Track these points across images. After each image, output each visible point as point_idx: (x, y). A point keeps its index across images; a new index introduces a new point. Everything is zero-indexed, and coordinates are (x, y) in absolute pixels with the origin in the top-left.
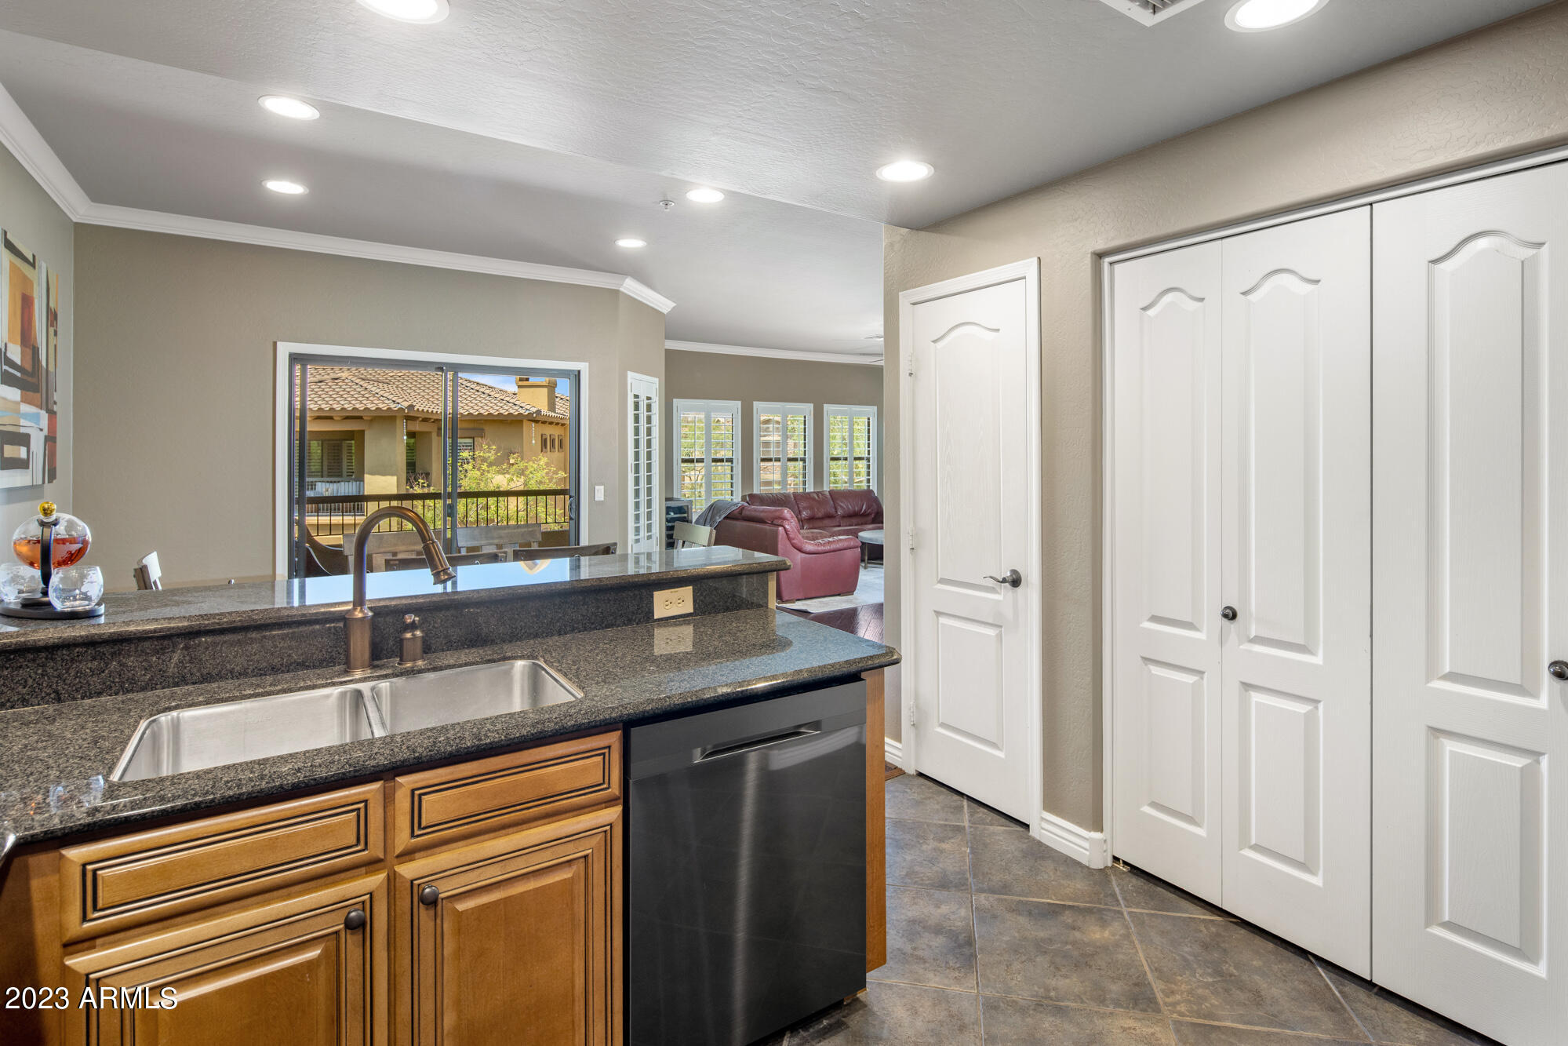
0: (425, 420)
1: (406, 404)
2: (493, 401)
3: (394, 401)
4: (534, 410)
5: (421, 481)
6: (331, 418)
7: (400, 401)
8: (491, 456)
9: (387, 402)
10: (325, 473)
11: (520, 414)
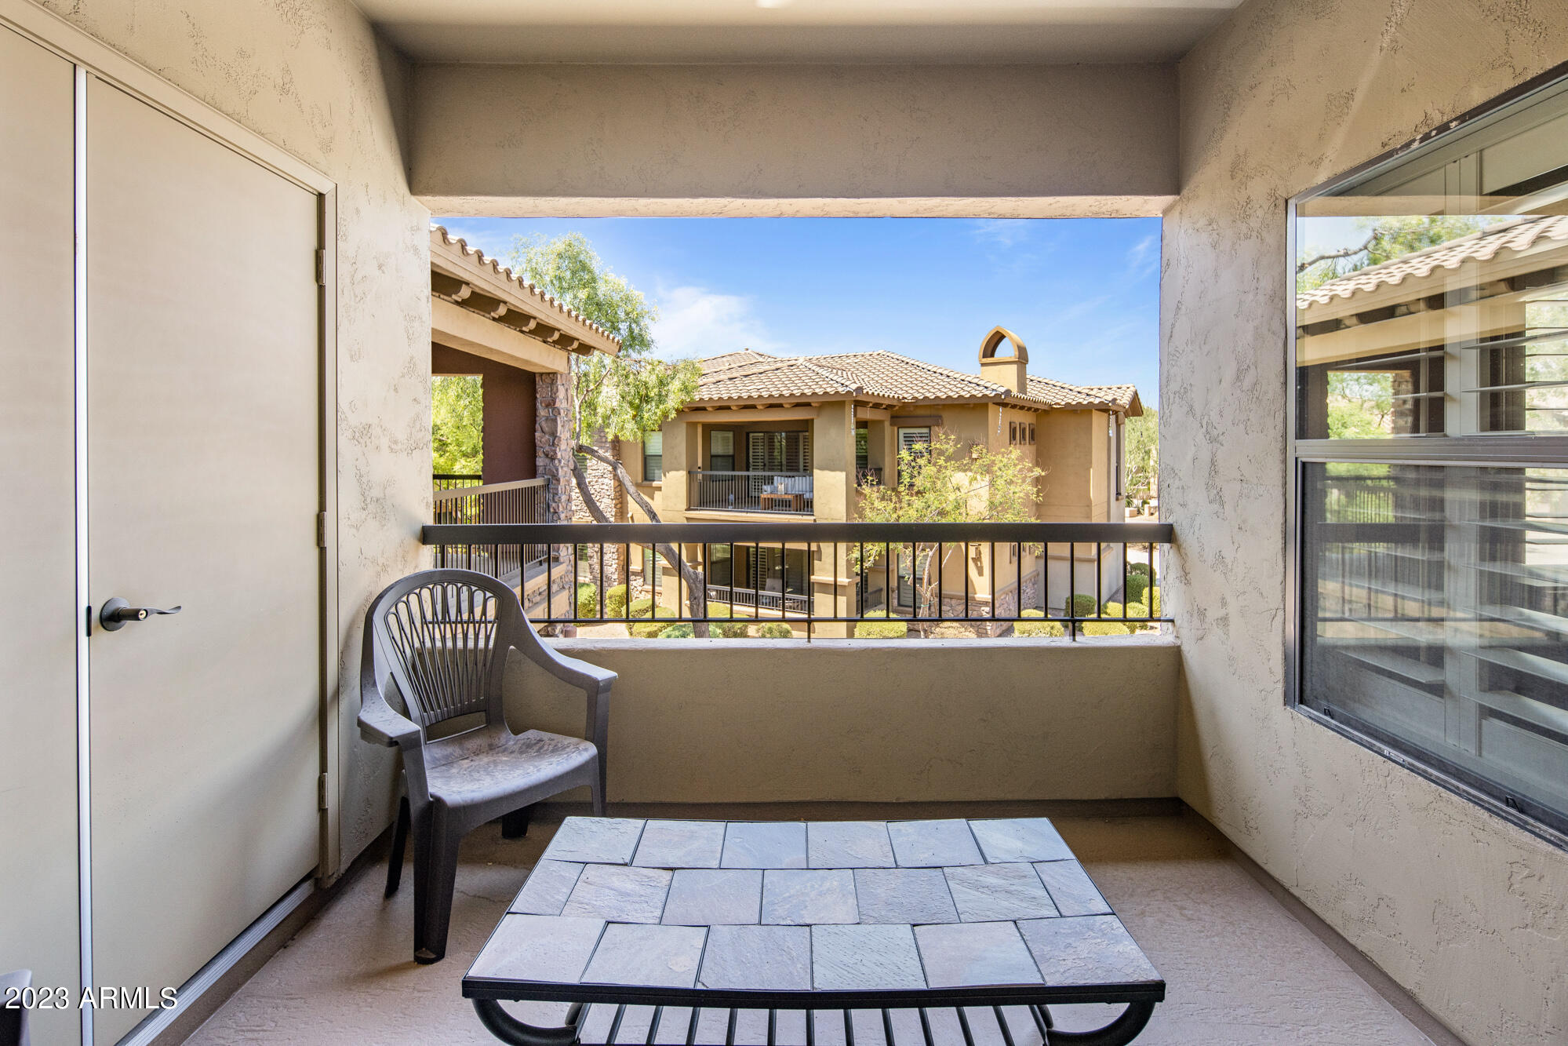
0: (876, 406)
1: (854, 386)
2: (952, 382)
3: (842, 384)
4: (1002, 390)
5: (870, 478)
6: (780, 406)
7: (847, 383)
8: (950, 448)
9: (836, 385)
10: (784, 468)
11: (985, 396)
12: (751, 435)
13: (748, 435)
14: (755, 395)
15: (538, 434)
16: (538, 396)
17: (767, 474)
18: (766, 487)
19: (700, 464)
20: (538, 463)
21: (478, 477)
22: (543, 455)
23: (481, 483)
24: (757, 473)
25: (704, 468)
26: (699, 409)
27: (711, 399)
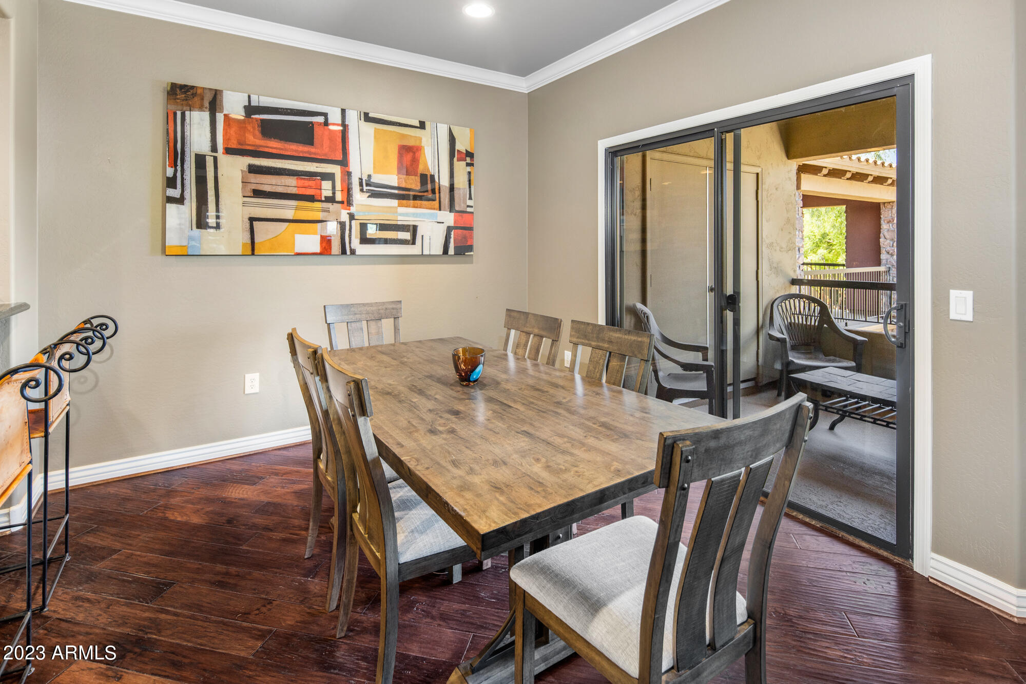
15: (882, 240)
16: (882, 216)
20: (881, 258)
21: (843, 265)
22: (885, 253)
23: (845, 268)
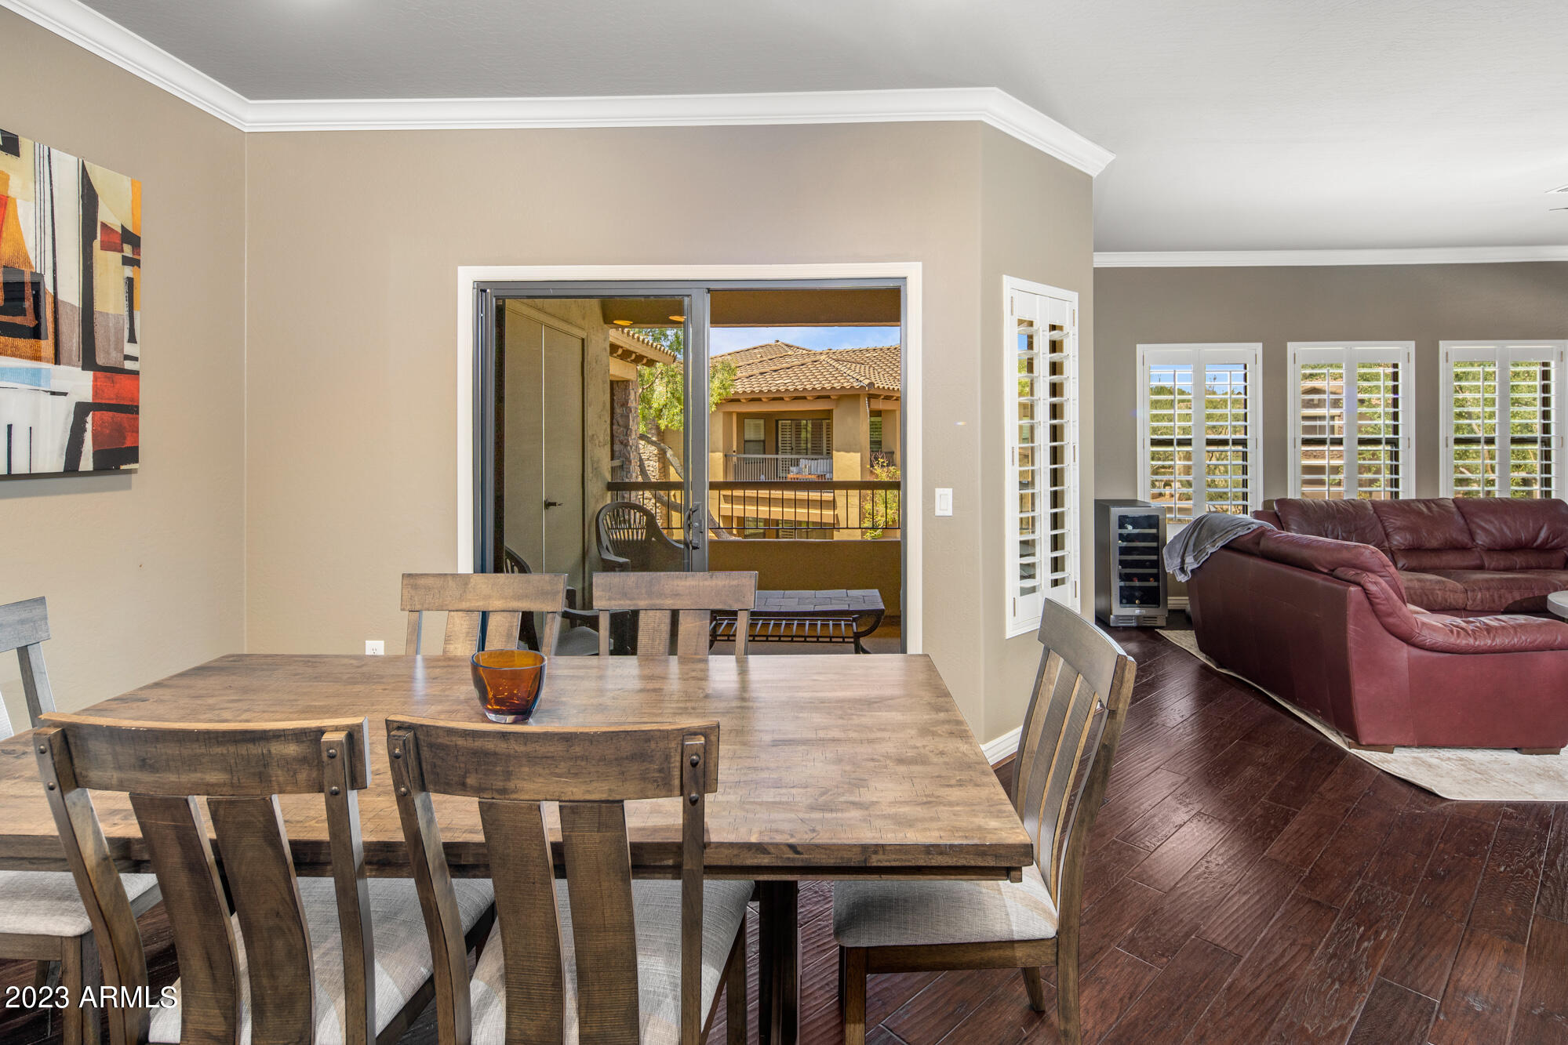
0: (887, 398)
1: (867, 381)
3: (857, 380)
5: (882, 460)
6: (804, 398)
7: (861, 379)
9: (851, 380)
10: (809, 452)
12: (780, 422)
13: (777, 421)
14: (782, 388)
15: (614, 427)
16: (615, 398)
17: (794, 456)
18: (794, 469)
19: (735, 448)
20: (615, 449)
22: (618, 443)
24: (784, 456)
25: (738, 452)
26: (735, 401)
27: (744, 392)
